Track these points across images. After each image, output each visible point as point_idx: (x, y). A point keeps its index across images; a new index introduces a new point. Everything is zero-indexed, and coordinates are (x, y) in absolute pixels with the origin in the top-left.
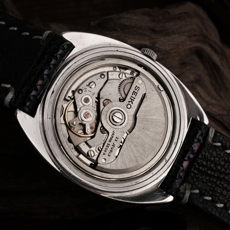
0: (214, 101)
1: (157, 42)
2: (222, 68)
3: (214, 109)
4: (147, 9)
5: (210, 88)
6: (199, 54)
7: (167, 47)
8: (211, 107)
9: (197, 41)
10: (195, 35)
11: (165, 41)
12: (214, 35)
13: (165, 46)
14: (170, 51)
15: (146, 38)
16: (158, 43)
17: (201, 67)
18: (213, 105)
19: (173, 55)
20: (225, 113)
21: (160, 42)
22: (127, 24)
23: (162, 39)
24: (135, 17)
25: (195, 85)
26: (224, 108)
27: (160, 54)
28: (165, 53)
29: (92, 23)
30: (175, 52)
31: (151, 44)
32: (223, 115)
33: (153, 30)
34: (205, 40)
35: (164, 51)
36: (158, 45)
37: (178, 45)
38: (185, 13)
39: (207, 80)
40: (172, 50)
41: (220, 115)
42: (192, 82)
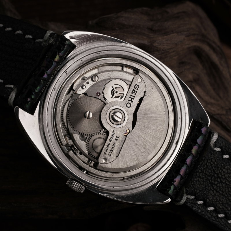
0: (212, 101)
1: (155, 41)
2: (221, 68)
3: (212, 109)
4: (145, 8)
5: (209, 87)
6: (198, 53)
7: (166, 46)
8: (209, 106)
9: (196, 40)
10: (194, 35)
11: (164, 40)
12: (213, 34)
13: (164, 46)
14: (168, 50)
15: (145, 37)
16: (157, 42)
17: (200, 66)
18: (212, 104)
19: (172, 54)
20: (224, 112)
21: (158, 41)
22: (126, 23)
23: (160, 38)
24: (133, 17)
25: (194, 84)
26: (222, 108)
27: (158, 54)
28: (163, 52)
29: (90, 22)
30: (174, 52)
31: (149, 43)
32: (221, 115)
33: (151, 30)
34: (204, 39)
35: (163, 50)
36: (157, 44)
37: (176, 44)
38: (184, 12)
39: (205, 79)
40: (170, 49)
41: (218, 114)
42: (191, 81)
